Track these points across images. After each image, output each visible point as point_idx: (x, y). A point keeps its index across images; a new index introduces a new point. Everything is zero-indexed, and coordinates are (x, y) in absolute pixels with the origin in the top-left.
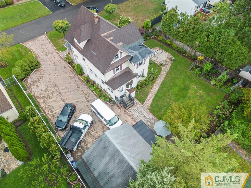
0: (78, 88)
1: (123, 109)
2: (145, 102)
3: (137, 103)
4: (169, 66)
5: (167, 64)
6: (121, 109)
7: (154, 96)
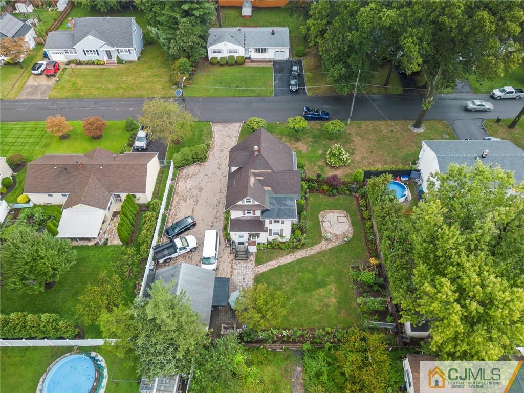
0: (217, 206)
1: (232, 257)
2: (260, 266)
3: (251, 260)
4: (332, 244)
5: (333, 240)
6: (232, 255)
7: (276, 266)
